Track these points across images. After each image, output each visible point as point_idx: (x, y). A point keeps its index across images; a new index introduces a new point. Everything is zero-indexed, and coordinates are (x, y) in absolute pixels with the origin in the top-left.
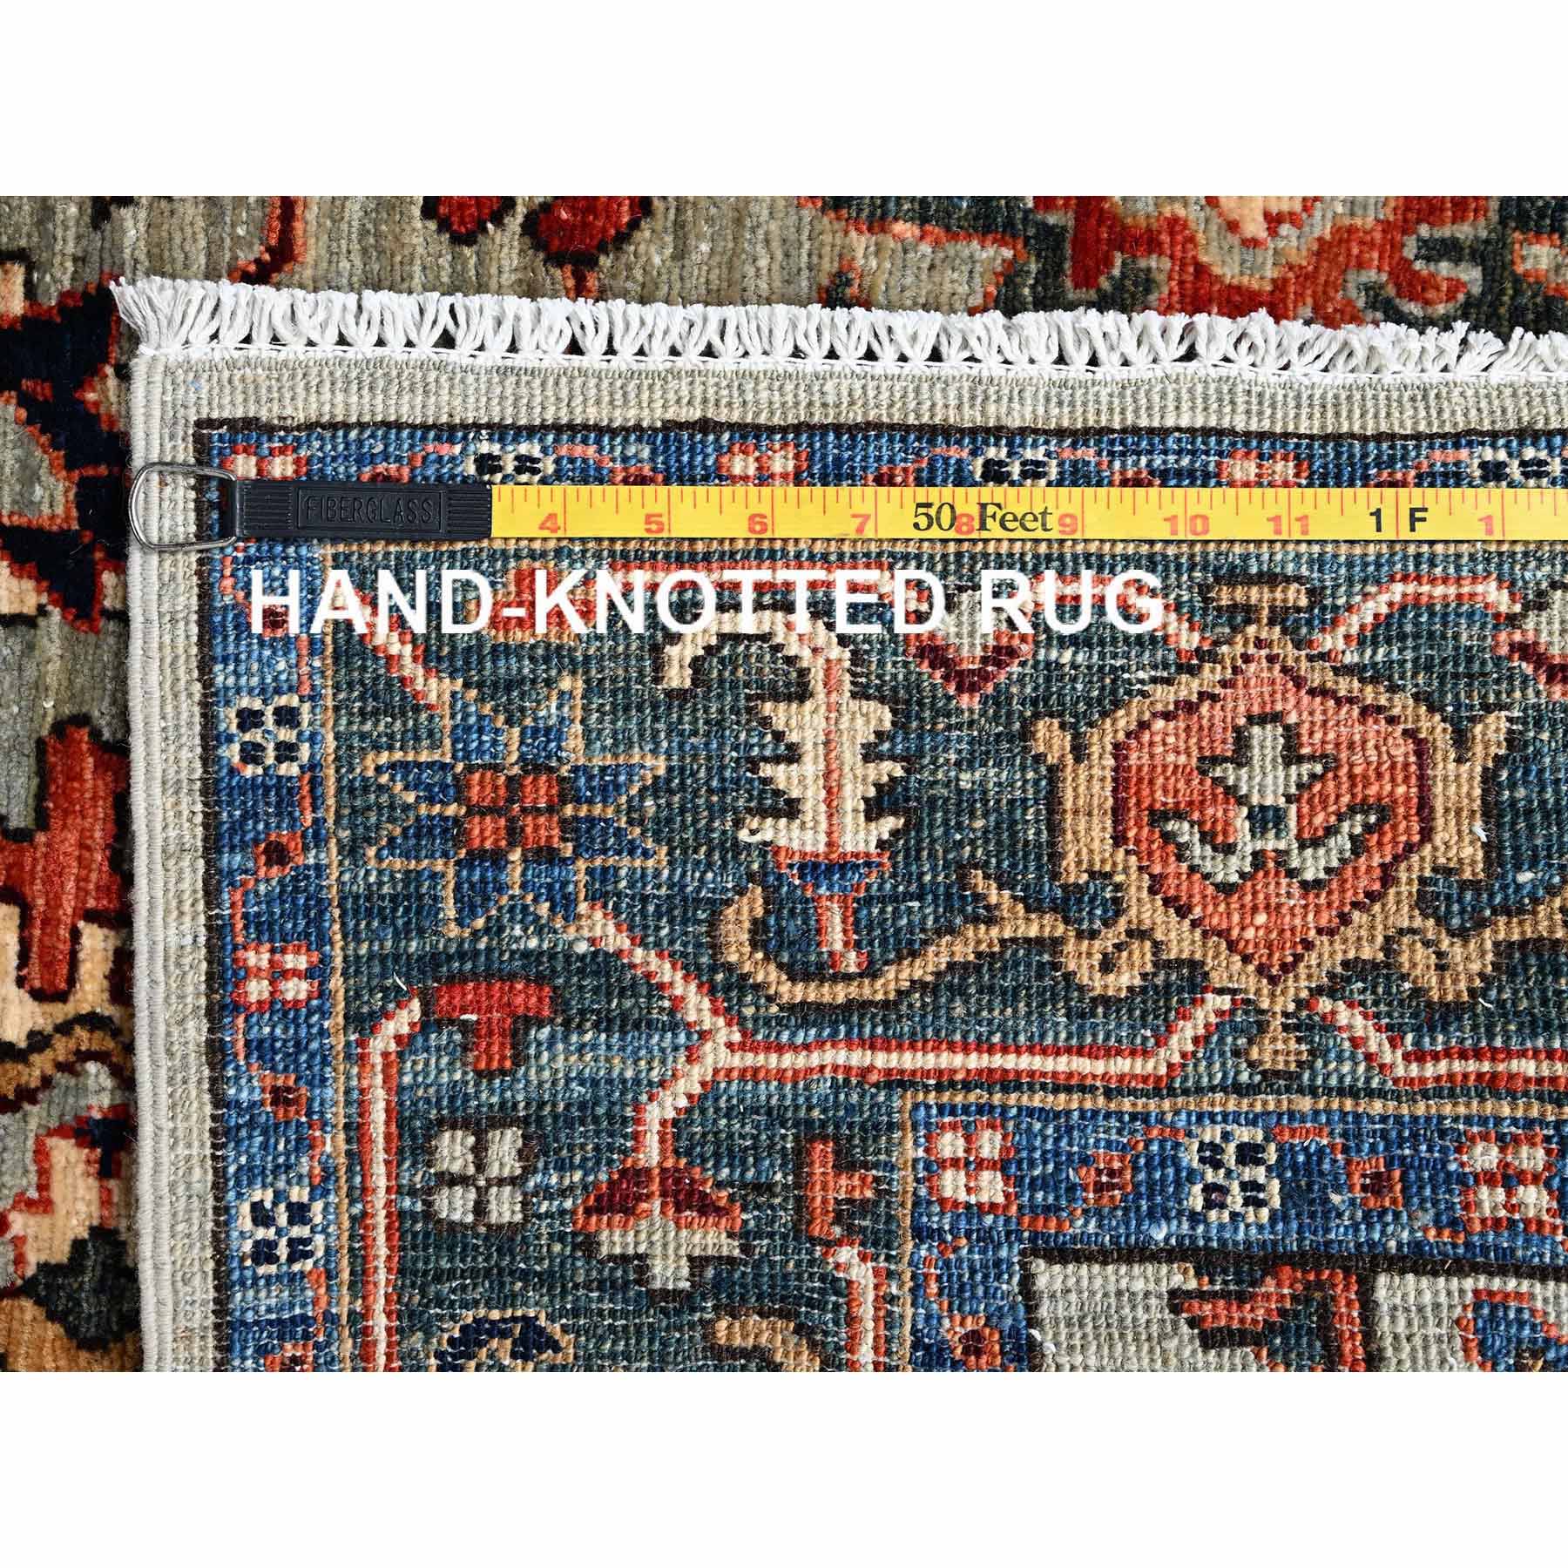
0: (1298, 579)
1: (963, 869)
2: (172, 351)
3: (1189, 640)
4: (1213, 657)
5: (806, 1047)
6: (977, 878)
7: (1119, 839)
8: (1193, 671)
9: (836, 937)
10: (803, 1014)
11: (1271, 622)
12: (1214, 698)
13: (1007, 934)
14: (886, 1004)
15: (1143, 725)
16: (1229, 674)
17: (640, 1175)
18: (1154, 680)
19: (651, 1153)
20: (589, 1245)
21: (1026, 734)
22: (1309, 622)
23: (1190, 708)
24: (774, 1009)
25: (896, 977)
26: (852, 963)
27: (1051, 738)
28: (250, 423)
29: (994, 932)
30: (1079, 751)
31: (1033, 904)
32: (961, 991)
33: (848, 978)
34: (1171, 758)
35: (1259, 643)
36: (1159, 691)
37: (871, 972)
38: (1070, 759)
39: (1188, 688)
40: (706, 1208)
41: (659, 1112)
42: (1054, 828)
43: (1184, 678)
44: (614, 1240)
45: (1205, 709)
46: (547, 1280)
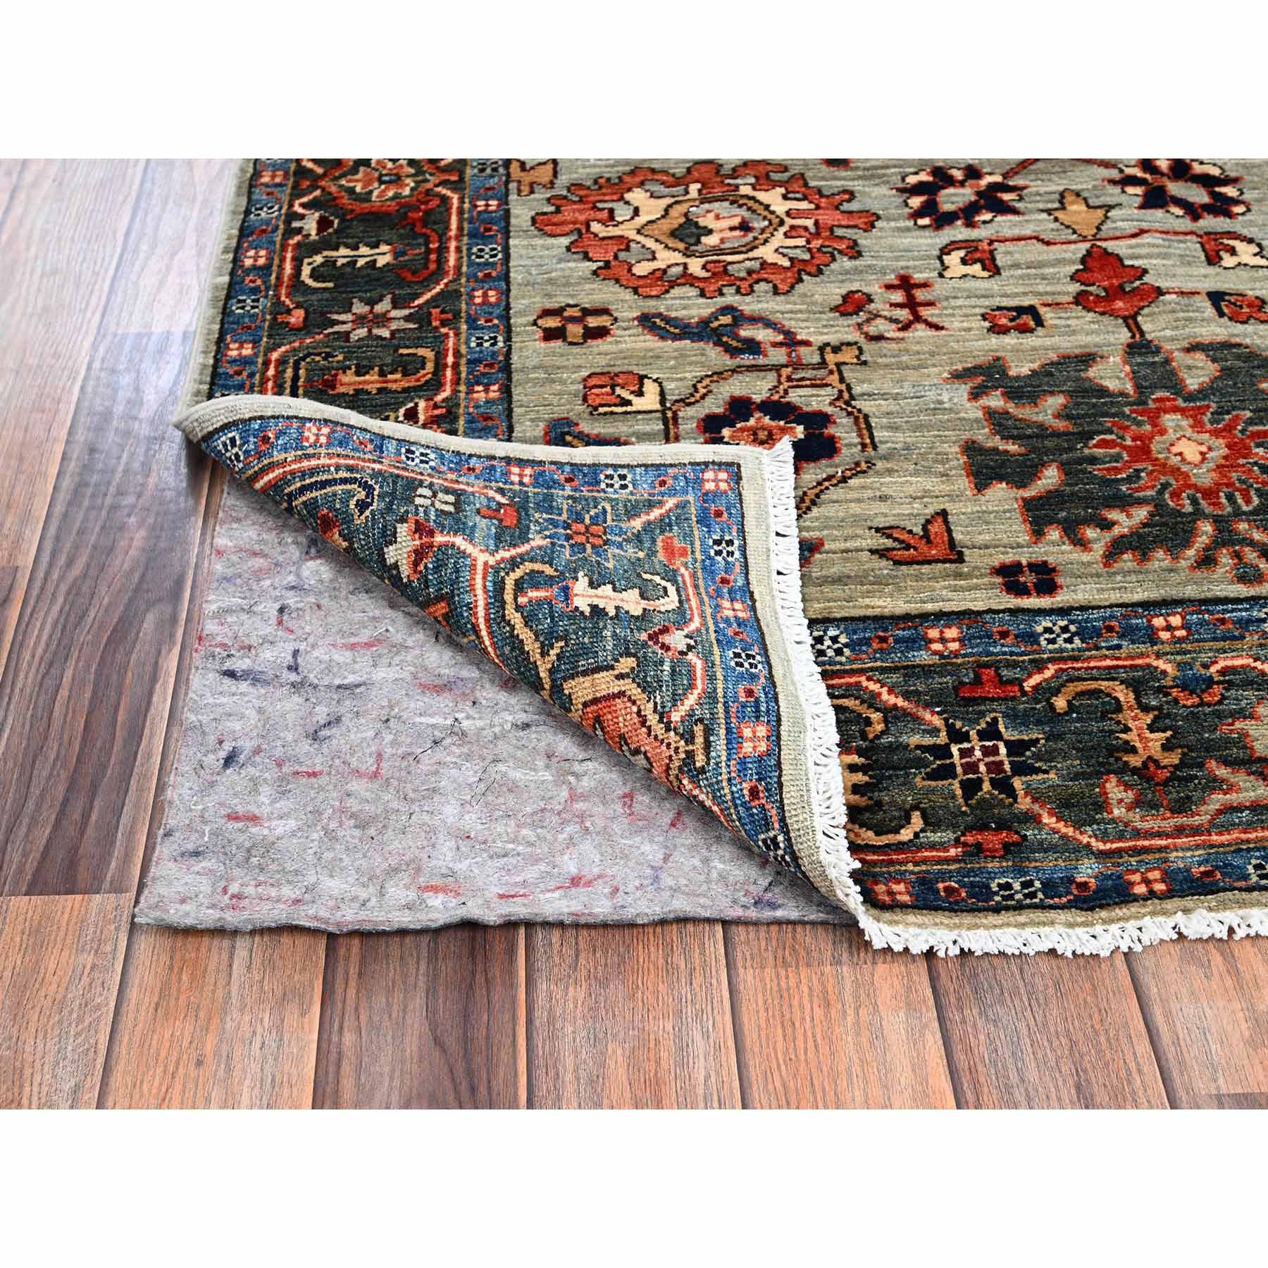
0: (709, 759)
1: (565, 638)
2: (765, 460)
3: (676, 717)
4: (668, 729)
5: (485, 587)
6: (562, 644)
7: (585, 705)
8: (661, 721)
9: (533, 594)
10: (500, 587)
11: (686, 752)
12: (649, 735)
13: (539, 663)
14: (504, 616)
15: (634, 703)
16: (660, 737)
17: (431, 533)
18: (656, 704)
19: (439, 539)
20: (403, 520)
21: (628, 655)
22: (690, 770)
23: (643, 723)
24: (502, 574)
25: (516, 619)
26: (522, 600)
27: (627, 664)
28: (740, 478)
29: (538, 656)
30: (620, 677)
31: (551, 671)
32: (513, 649)
33: (515, 599)
34: (621, 719)
35: (677, 749)
36: (651, 705)
37: (518, 608)
38: (616, 672)
39: (653, 719)
40: (416, 564)
41: (459, 541)
42: (585, 673)
43: (657, 717)
44: (403, 529)
45: (644, 730)
46: (389, 509)
